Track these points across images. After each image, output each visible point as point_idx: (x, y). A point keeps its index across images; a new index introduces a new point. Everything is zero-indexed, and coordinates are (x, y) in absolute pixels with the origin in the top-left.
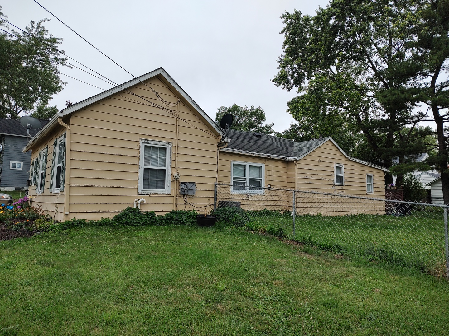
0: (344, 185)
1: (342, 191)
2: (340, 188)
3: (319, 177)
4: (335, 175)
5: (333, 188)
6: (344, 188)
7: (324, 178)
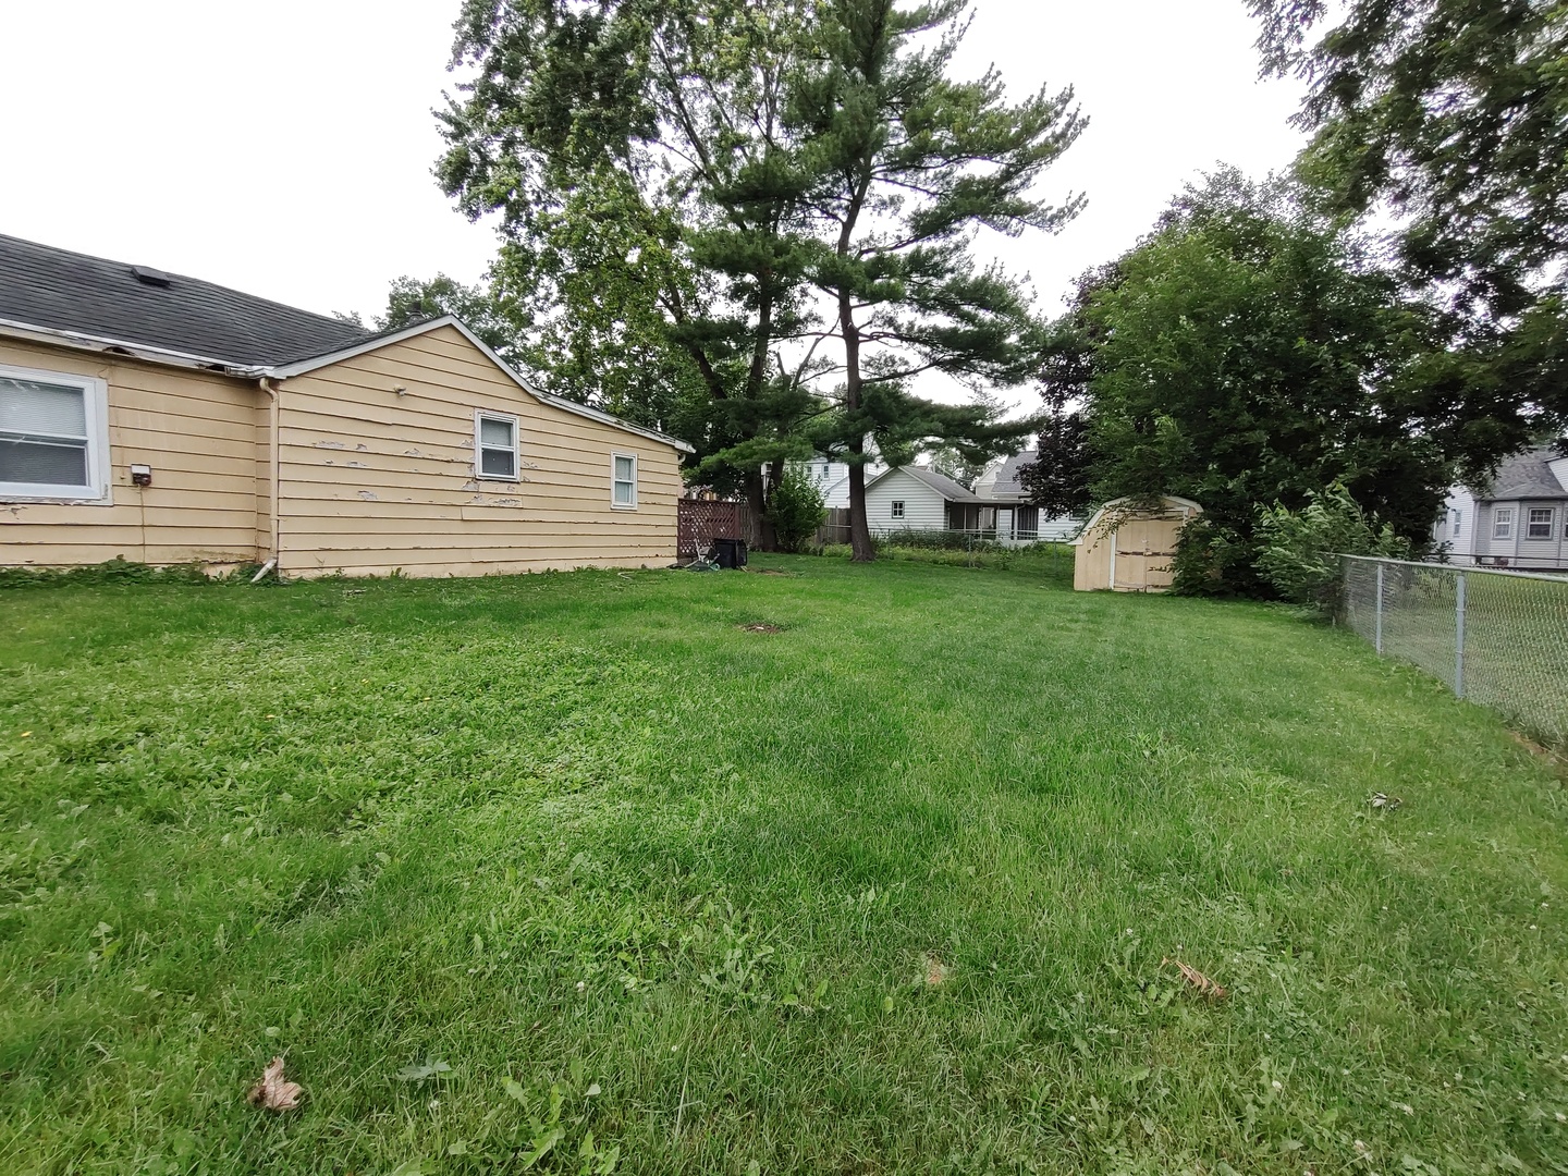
0: (518, 480)
1: (508, 498)
2: (503, 488)
3: (401, 449)
4: (479, 446)
5: (472, 487)
6: (518, 489)
7: (425, 452)
